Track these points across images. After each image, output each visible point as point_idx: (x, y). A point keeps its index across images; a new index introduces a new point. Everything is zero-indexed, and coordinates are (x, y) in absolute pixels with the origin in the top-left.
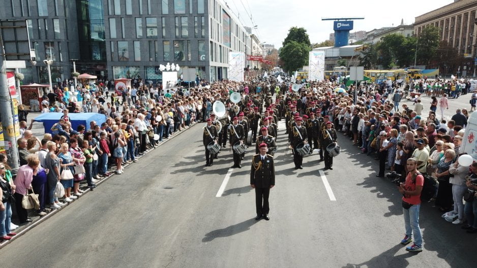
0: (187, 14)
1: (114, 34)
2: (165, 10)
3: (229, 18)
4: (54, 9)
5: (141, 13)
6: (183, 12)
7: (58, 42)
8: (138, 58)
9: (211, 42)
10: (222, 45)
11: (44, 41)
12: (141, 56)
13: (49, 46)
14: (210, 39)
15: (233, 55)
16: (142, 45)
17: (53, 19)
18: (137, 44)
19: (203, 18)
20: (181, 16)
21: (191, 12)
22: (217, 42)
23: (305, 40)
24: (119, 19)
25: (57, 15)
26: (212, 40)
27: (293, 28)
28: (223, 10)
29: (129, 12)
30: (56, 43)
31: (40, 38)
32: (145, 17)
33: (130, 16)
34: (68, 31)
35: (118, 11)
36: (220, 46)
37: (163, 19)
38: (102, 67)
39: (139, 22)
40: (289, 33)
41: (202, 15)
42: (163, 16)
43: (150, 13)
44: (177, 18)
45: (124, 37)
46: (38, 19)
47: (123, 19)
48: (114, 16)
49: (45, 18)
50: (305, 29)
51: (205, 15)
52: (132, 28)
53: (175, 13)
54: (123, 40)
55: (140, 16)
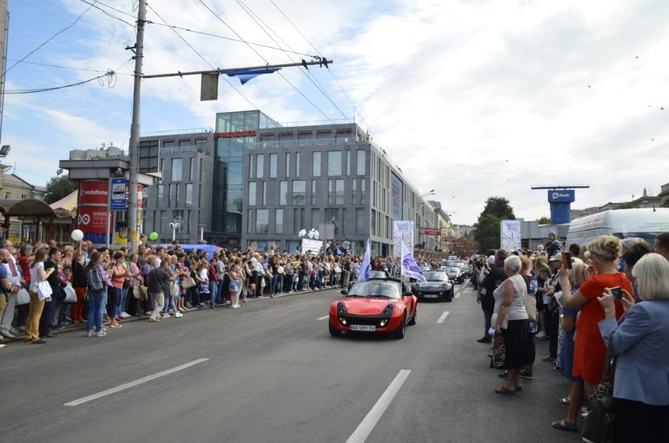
0: (344, 177)
1: (253, 200)
2: (317, 171)
3: (400, 184)
4: (188, 173)
5: (288, 175)
6: (339, 173)
7: (189, 211)
8: (280, 230)
9: (374, 211)
10: (390, 216)
11: (174, 209)
12: (283, 228)
13: (178, 215)
14: (372, 207)
15: (398, 225)
16: (285, 215)
17: (186, 184)
18: (280, 214)
19: (363, 181)
20: (337, 178)
21: (349, 173)
22: (381, 212)
23: (507, 214)
24: (260, 183)
25: (192, 179)
26: (375, 209)
27: (492, 199)
28: (392, 172)
29: (274, 174)
30: (186, 213)
31: (169, 206)
32: (291, 181)
33: (274, 179)
34: (202, 198)
35: (260, 174)
36: (387, 217)
37: (314, 182)
38: (236, 242)
39: (284, 187)
40: (486, 205)
41: (362, 177)
42: (313, 178)
43: (298, 175)
44: (331, 182)
45: (265, 204)
46: (170, 185)
47: (265, 183)
48: (255, 180)
49: (177, 183)
50: (506, 199)
51: (366, 177)
52: (275, 193)
53: (329, 175)
54: (263, 208)
55: (286, 179)
